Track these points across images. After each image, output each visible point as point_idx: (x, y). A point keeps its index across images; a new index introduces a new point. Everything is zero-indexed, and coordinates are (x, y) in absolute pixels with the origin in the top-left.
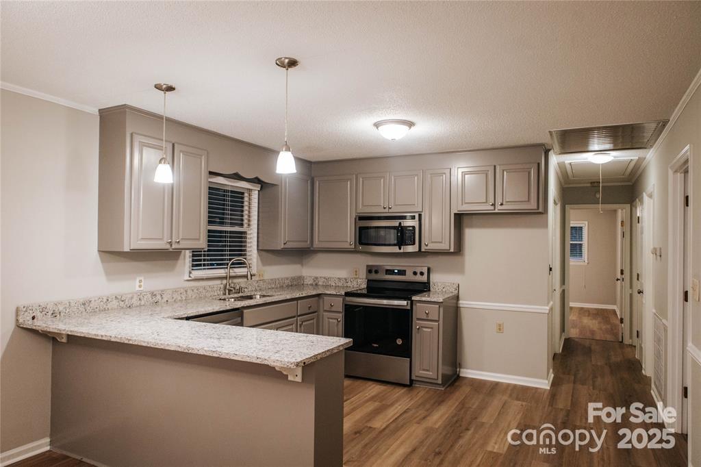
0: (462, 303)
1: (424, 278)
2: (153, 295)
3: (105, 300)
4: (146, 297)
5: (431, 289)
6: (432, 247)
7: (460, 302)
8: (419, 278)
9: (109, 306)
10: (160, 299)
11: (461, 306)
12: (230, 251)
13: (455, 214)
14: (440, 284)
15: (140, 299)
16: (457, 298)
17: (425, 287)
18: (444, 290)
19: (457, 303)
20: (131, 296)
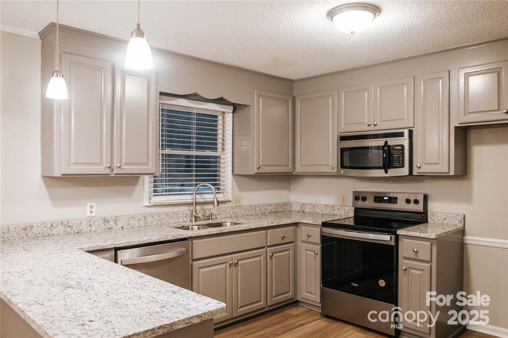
0: (469, 239)
1: (420, 208)
2: (106, 221)
3: (49, 225)
4: (97, 223)
5: (429, 220)
6: (426, 169)
7: (467, 237)
8: (412, 207)
9: (55, 231)
10: (114, 225)
11: (468, 242)
12: (196, 176)
13: (456, 128)
14: (439, 215)
15: (90, 225)
16: (463, 232)
17: (421, 218)
18: (445, 222)
19: (462, 239)
20: (79, 221)
